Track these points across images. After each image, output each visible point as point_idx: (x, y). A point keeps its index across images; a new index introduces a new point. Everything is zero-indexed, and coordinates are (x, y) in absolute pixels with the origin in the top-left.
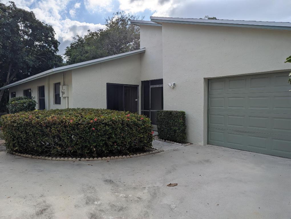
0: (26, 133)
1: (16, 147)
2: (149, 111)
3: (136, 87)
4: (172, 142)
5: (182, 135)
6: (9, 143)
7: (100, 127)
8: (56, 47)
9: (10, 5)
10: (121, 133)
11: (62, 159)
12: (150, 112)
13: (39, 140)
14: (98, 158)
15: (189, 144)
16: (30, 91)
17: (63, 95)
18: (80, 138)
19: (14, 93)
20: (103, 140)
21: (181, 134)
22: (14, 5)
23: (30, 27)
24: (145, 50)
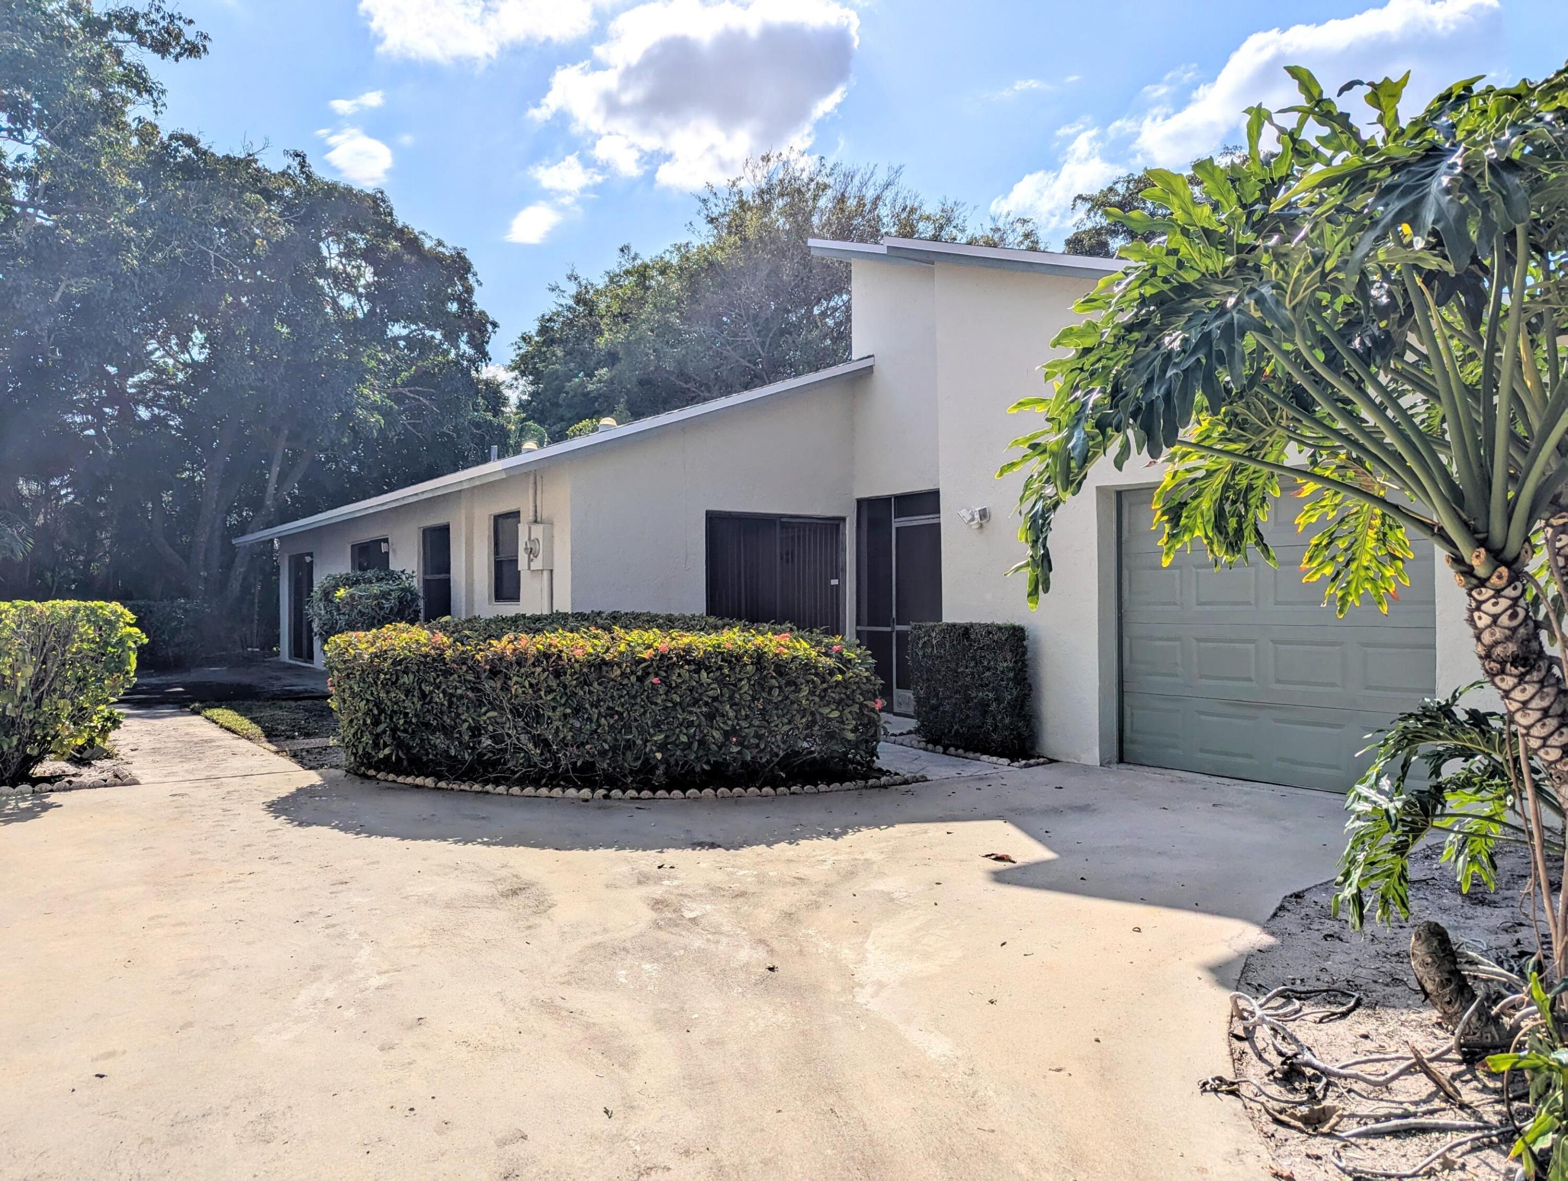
0: (423, 695)
1: (385, 745)
2: (889, 629)
3: (836, 524)
4: (971, 755)
5: (1011, 723)
6: (357, 736)
7: (679, 675)
8: (480, 347)
9: (289, 167)
10: (754, 699)
11: (544, 791)
12: (894, 635)
13: (465, 721)
14: (669, 792)
15: (1042, 760)
16: (384, 547)
17: (530, 561)
18: (611, 712)
20: (691, 724)
21: (1007, 721)
22: (303, 165)
23: (371, 255)
24: (871, 367)
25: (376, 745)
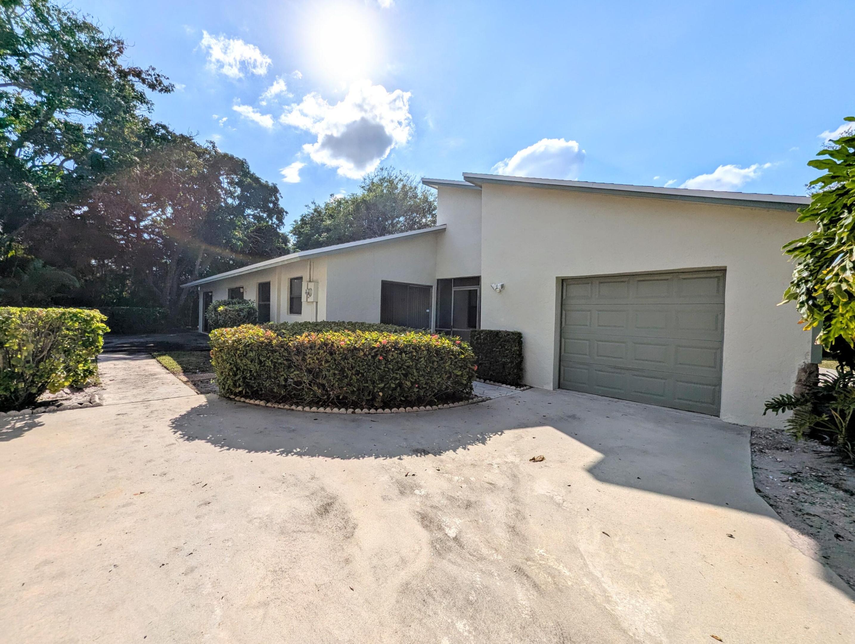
0: (260, 362)
1: (240, 386)
2: (450, 330)
3: (427, 289)
4: (497, 384)
5: (517, 372)
6: (226, 379)
7: (392, 355)
8: (281, 219)
9: (208, 147)
10: (426, 367)
11: (321, 409)
12: (452, 332)
13: (283, 375)
14: (384, 410)
15: (528, 387)
16: (241, 290)
17: (307, 298)
18: (358, 373)
19: (210, 294)
20: (396, 379)
21: (515, 371)
22: (214, 147)
23: (240, 184)
24: (445, 229)
25: (235, 385)
